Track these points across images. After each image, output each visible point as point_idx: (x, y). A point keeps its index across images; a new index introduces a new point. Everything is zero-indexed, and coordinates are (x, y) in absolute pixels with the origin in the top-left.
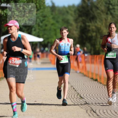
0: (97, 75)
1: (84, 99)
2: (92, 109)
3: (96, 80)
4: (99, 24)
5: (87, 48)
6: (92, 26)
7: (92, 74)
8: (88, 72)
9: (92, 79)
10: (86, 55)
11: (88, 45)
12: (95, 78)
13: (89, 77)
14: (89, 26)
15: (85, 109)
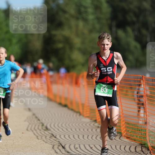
0: (66, 99)
1: (50, 130)
2: (60, 144)
3: (65, 106)
7: (60, 98)
8: (55, 96)
9: (60, 104)
10: (51, 73)
14: (55, 35)
15: (50, 143)
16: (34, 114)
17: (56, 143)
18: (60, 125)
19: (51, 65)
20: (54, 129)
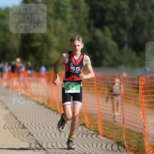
1: (27, 128)
2: (37, 142)
10: (29, 72)
16: (11, 113)
17: (33, 142)
18: (37, 124)
19: (29, 63)
20: (31, 128)
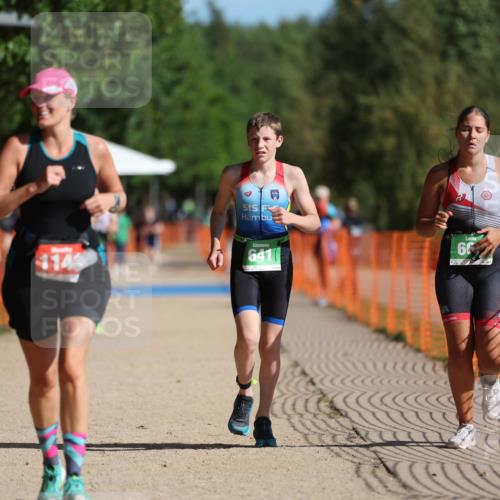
0: (401, 315)
1: (346, 416)
2: (380, 459)
3: (398, 338)
4: (408, 99)
5: (361, 201)
6: (380, 107)
7: (382, 310)
8: (366, 304)
9: (381, 331)
10: (356, 232)
11: (365, 188)
12: (392, 326)
13: (367, 324)
14: (369, 109)
15: (351, 458)
17: (367, 459)
18: (376, 400)
20: (360, 414)
